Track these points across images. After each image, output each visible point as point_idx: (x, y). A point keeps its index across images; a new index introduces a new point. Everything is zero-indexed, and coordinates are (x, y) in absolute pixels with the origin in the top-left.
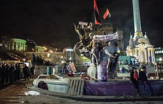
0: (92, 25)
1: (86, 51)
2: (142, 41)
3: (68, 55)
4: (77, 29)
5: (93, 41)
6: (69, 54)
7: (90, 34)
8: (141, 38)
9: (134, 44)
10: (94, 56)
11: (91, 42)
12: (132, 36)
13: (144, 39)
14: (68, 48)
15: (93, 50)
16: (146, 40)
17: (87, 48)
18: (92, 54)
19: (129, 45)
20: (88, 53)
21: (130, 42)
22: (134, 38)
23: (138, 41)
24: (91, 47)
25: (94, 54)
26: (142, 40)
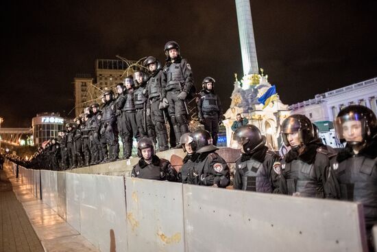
9: (250, 101)
12: (239, 83)
21: (236, 97)
23: (258, 96)
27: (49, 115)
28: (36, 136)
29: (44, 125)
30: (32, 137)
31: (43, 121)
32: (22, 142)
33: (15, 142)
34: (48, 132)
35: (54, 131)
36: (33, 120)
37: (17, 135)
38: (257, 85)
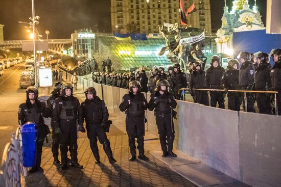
0: (177, 26)
1: (173, 56)
2: (247, 19)
3: (84, 47)
5: (180, 45)
6: (87, 45)
7: (176, 37)
8: (246, 13)
9: (232, 24)
10: (182, 61)
11: (178, 46)
12: (227, 8)
13: (252, 15)
14: (82, 31)
15: (180, 55)
16: (255, 16)
17: (174, 53)
18: (180, 59)
19: (222, 27)
20: (175, 58)
21: (224, 20)
22: (233, 12)
23: (239, 20)
24: (178, 52)
25: (182, 59)
26: (247, 17)
27: (84, 31)
28: (75, 48)
29: (80, 40)
30: (72, 48)
31: (79, 37)
32: (65, 52)
33: (59, 51)
34: (83, 45)
35: (88, 44)
36: (72, 35)
37: (60, 45)
38: (240, 11)
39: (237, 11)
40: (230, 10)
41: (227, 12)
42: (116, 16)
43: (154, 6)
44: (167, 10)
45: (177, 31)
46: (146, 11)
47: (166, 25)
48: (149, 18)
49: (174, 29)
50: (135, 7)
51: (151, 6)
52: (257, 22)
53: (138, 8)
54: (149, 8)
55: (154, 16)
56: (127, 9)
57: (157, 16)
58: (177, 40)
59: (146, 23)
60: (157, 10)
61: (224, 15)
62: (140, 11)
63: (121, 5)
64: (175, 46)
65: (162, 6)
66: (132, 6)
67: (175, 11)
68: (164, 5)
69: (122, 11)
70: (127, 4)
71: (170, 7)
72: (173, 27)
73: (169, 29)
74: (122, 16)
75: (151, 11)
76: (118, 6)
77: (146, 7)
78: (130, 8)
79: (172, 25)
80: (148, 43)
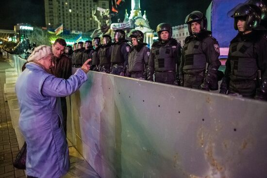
0: (109, 11)
2: (140, 23)
4: (95, 15)
5: (111, 28)
8: (140, 19)
12: (127, 14)
13: (143, 21)
14: (23, 25)
16: (146, 22)
22: (131, 18)
23: (135, 23)
28: (18, 37)
29: (22, 31)
30: (15, 37)
31: (20, 28)
33: (5, 39)
35: (28, 34)
36: (15, 27)
37: (6, 35)
38: (136, 17)
39: (134, 17)
40: (129, 16)
41: (127, 17)
42: (49, 19)
43: (74, 14)
44: (83, 18)
45: (108, 16)
46: (69, 18)
47: (99, 9)
48: (71, 22)
49: (105, 14)
50: (61, 14)
51: (73, 15)
52: (146, 25)
53: (63, 15)
54: (71, 15)
55: (74, 21)
56: (57, 15)
57: (76, 21)
58: (108, 25)
59: (69, 25)
60: (76, 18)
61: (125, 19)
62: (65, 17)
63: (52, 12)
64: (106, 30)
65: (79, 15)
66: (60, 14)
67: (88, 19)
68: (81, 15)
69: (53, 16)
70: (56, 12)
71: (84, 16)
72: (105, 12)
73: (101, 14)
74: (53, 19)
75: (72, 18)
76: (50, 12)
77: (69, 15)
78: (58, 14)
79: (104, 10)
80: (71, 37)
